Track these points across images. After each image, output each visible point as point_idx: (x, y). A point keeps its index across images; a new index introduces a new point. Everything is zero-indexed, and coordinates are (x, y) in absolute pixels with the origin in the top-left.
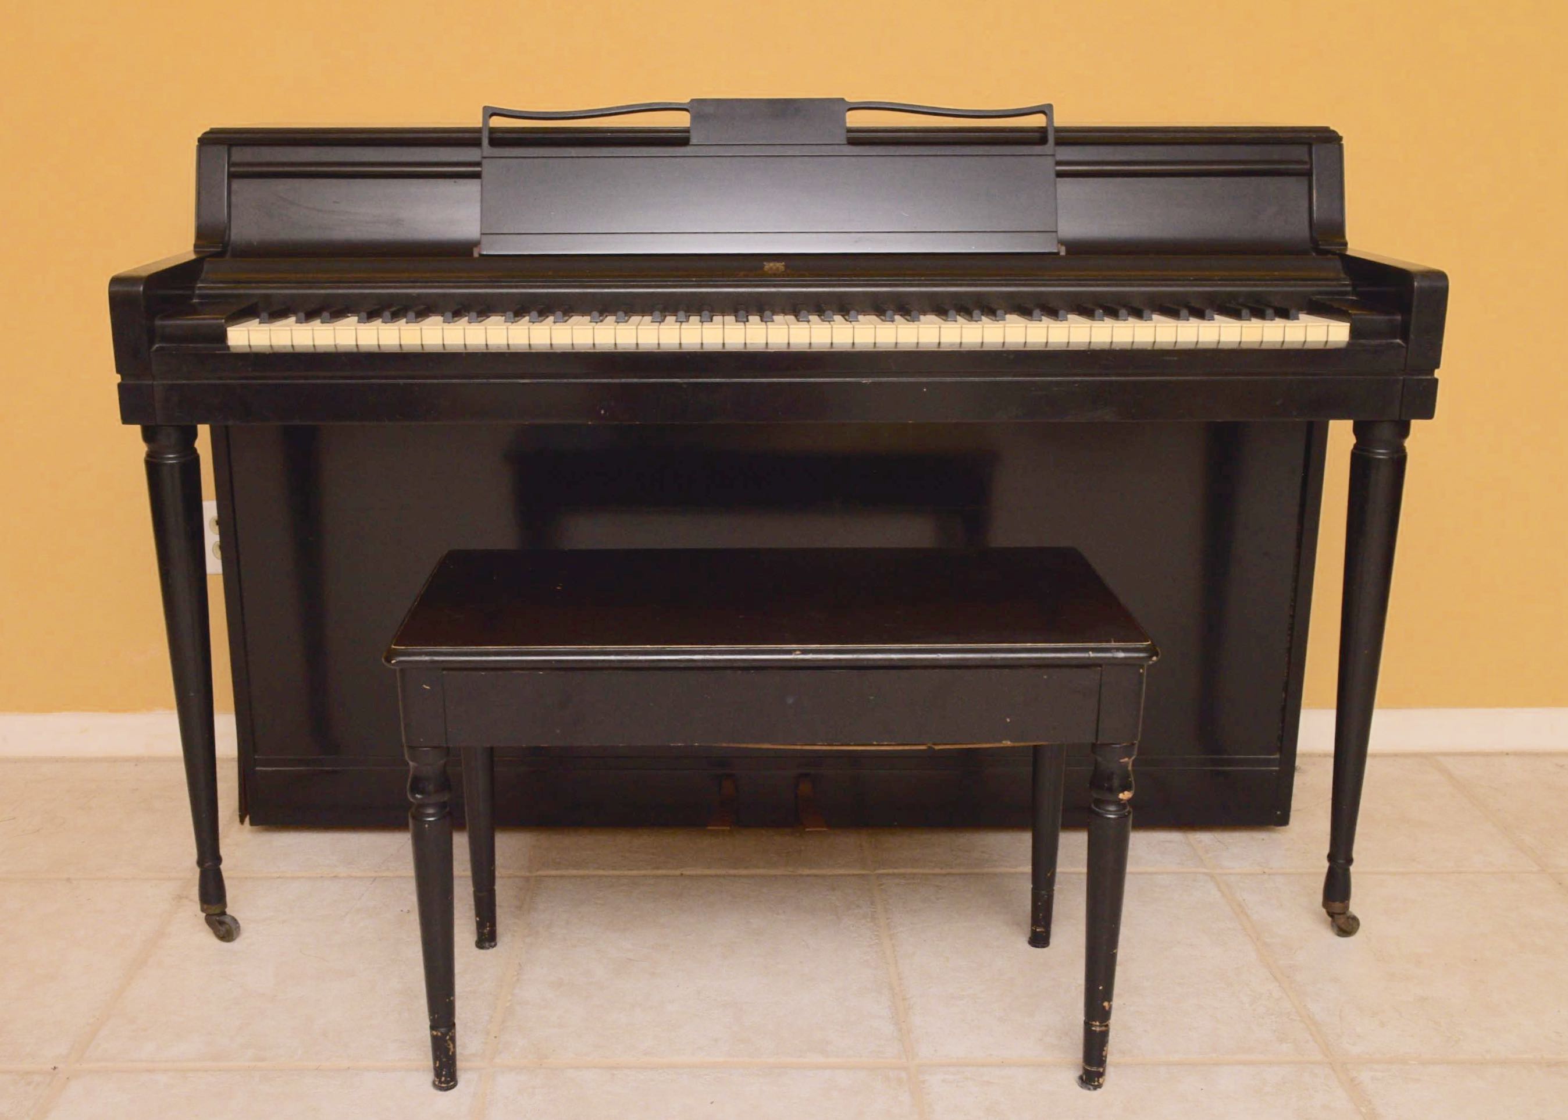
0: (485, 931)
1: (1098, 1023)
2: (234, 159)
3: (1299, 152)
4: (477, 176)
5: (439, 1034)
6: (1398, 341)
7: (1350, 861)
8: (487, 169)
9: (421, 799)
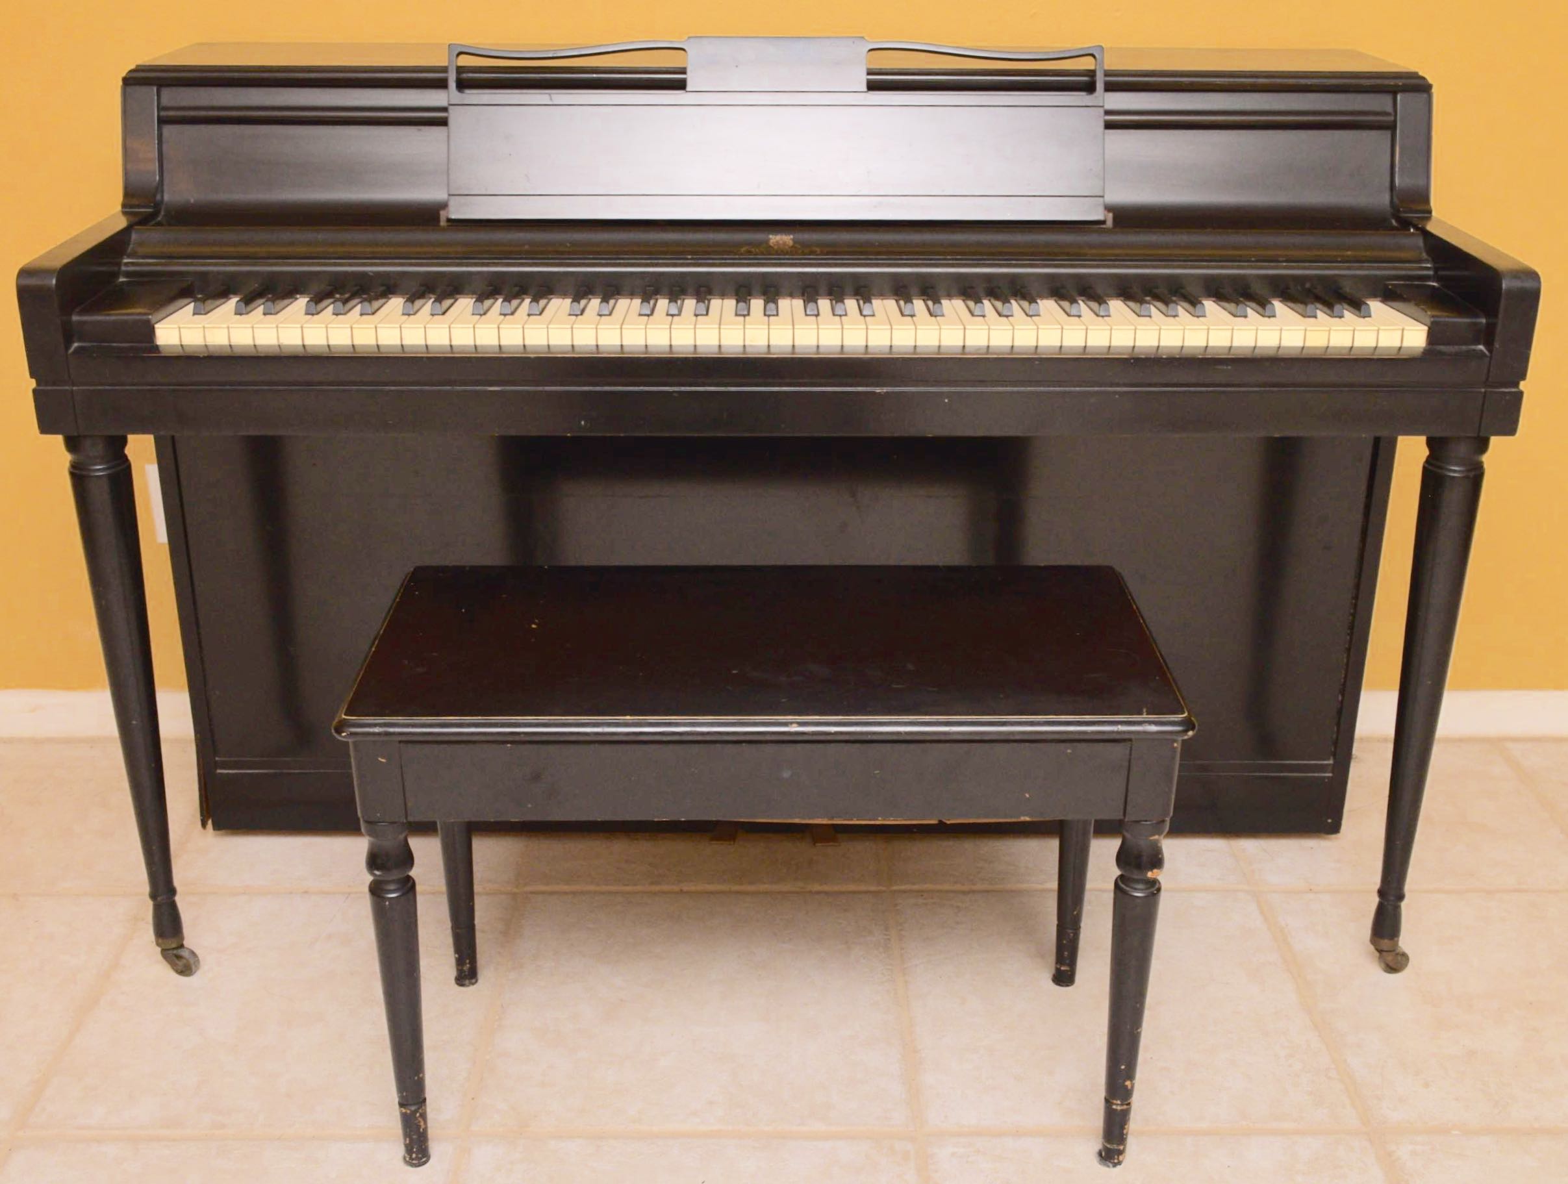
0: (465, 968)
1: (1119, 1102)
2: (165, 101)
3: (1381, 103)
4: (443, 122)
5: (408, 1112)
6: (1481, 347)
7: (1401, 897)
8: (454, 116)
9: (379, 876)
